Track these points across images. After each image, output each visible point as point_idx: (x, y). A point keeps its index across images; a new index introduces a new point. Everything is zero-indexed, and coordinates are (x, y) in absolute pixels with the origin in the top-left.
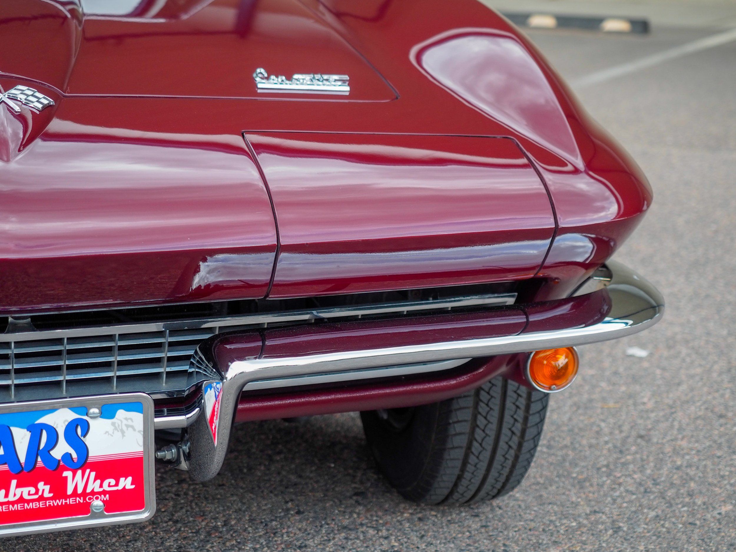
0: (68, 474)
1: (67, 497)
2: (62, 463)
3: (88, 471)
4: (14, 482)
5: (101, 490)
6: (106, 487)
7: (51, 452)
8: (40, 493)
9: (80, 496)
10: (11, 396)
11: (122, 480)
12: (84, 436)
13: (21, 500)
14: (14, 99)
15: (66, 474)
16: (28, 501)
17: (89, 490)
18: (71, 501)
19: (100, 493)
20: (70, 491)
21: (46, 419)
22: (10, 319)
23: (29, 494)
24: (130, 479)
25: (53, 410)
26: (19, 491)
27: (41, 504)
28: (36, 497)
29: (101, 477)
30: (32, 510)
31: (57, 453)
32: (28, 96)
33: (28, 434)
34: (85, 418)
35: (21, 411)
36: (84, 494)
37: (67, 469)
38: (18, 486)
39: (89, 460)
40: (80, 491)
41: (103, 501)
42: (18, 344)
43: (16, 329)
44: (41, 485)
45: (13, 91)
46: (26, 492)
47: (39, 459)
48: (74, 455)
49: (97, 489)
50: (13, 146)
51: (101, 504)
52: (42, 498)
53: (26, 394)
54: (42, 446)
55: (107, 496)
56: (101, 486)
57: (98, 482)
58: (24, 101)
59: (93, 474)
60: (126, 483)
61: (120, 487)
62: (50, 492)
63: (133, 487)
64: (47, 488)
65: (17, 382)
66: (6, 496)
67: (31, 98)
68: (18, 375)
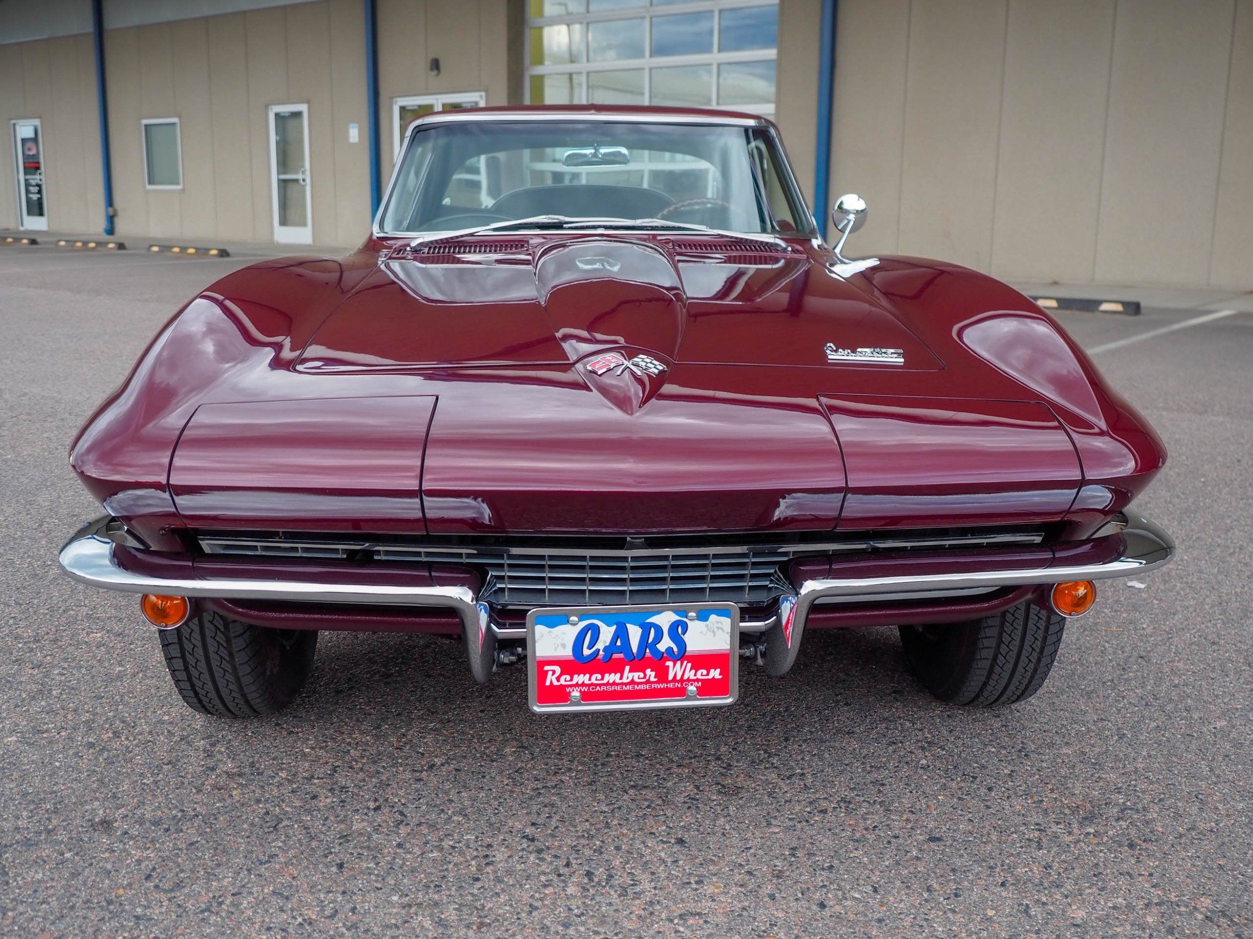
0: (669, 664)
1: (668, 682)
2: (665, 655)
3: (686, 662)
4: (627, 668)
5: (695, 678)
6: (699, 676)
7: (657, 646)
8: (647, 678)
9: (678, 682)
10: (626, 599)
11: (712, 671)
12: (684, 635)
13: (632, 682)
14: (637, 365)
15: (667, 663)
16: (638, 684)
17: (685, 677)
18: (671, 685)
19: (694, 681)
20: (670, 677)
21: (654, 619)
22: (628, 539)
23: (639, 678)
24: (718, 670)
25: (659, 612)
26: (631, 675)
27: (648, 687)
28: (644, 680)
29: (696, 667)
30: (640, 690)
31: (662, 647)
32: (647, 363)
33: (640, 630)
34: (685, 619)
35: (634, 613)
36: (682, 680)
37: (669, 660)
38: (630, 671)
39: (687, 654)
40: (678, 678)
41: (697, 687)
42: (634, 559)
43: (633, 547)
44: (648, 671)
45: (636, 359)
46: (637, 676)
47: (648, 651)
48: (675, 649)
49: (692, 677)
50: (635, 403)
51: (695, 689)
52: (648, 682)
53: (637, 598)
54: (650, 641)
55: (700, 683)
56: (695, 675)
57: (693, 671)
58: (644, 367)
59: (689, 665)
60: (715, 674)
61: (710, 677)
62: (655, 677)
63: (721, 677)
64: (653, 674)
65: (631, 588)
66: (621, 678)
67: (649, 365)
68: (632, 583)
